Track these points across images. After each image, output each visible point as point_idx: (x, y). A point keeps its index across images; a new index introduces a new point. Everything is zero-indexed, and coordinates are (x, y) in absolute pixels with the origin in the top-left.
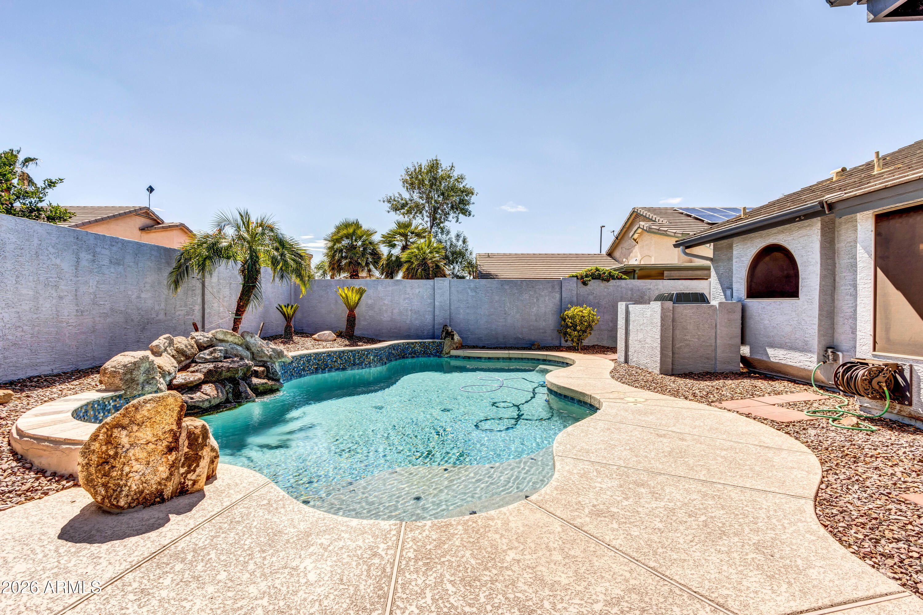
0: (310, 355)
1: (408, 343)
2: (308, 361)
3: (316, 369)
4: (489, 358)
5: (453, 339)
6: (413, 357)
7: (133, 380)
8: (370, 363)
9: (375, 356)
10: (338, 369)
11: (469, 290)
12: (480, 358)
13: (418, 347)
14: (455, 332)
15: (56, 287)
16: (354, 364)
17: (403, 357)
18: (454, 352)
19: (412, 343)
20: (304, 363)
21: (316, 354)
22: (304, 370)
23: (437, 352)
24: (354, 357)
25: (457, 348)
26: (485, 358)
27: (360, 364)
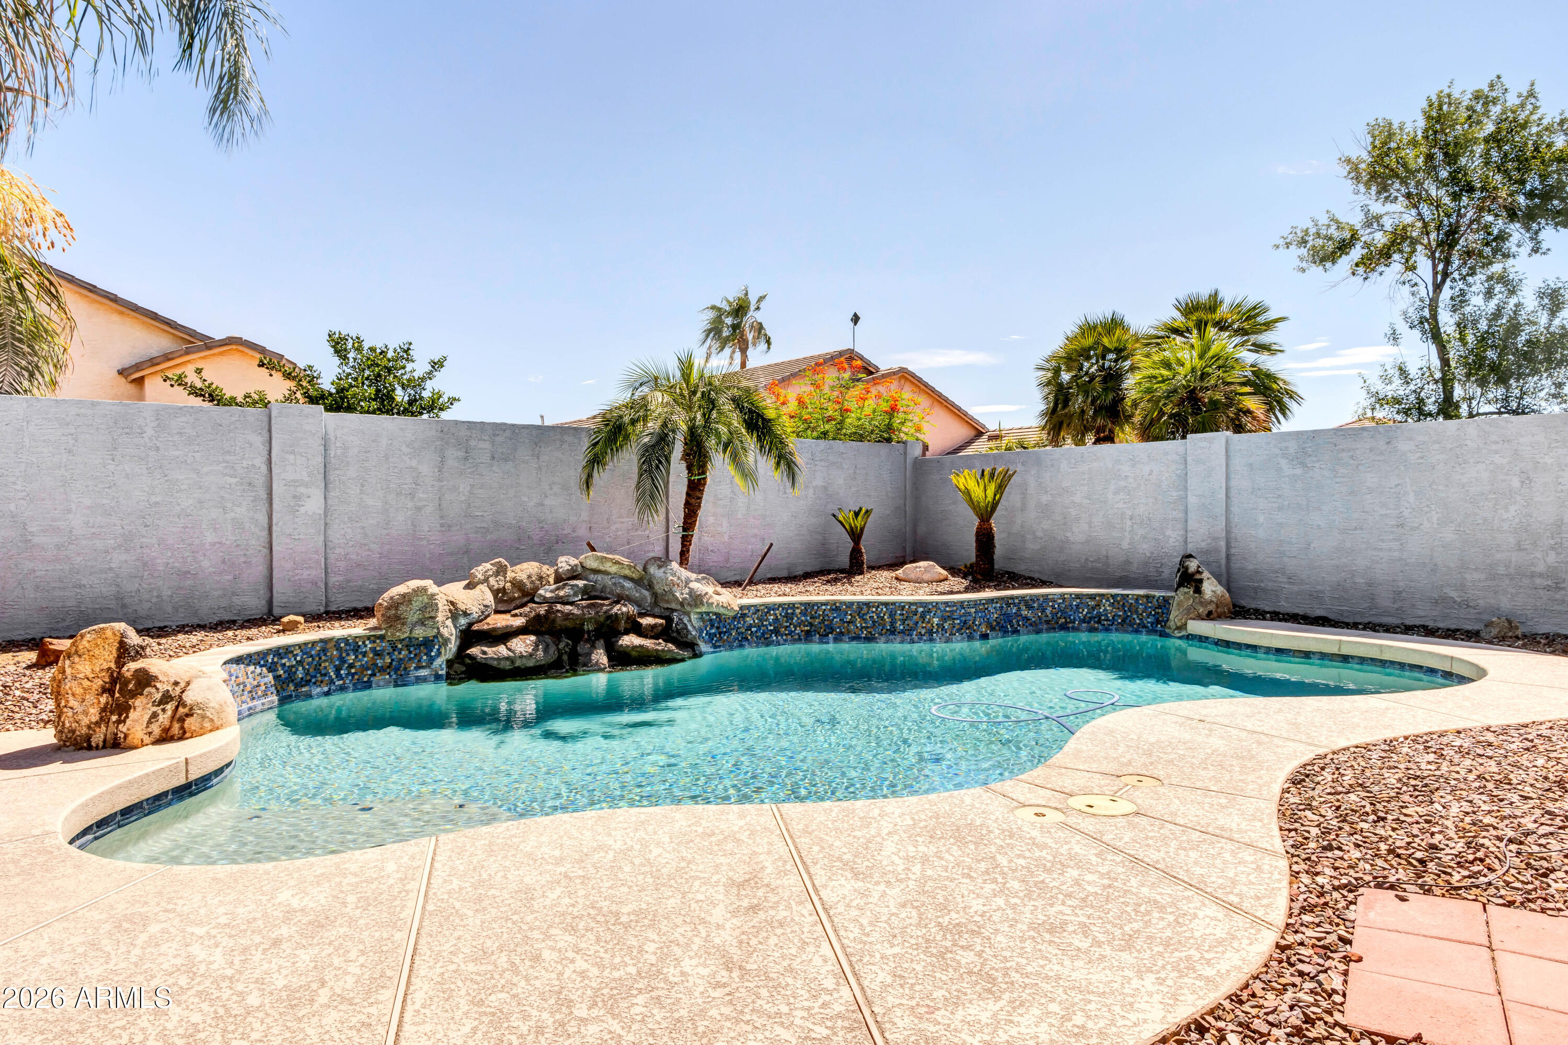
0: (792, 606)
1: (1078, 596)
2: (789, 617)
3: (808, 633)
4: (1279, 651)
5: (1198, 590)
6: (1092, 630)
7: (398, 618)
8: (930, 632)
9: (944, 619)
10: (856, 638)
11: (1283, 463)
12: (1254, 648)
13: (1106, 606)
14: (1206, 575)
15: (412, 495)
16: (893, 631)
17: (1064, 628)
18: (1197, 627)
19: (1092, 597)
20: (776, 619)
21: (808, 605)
22: (776, 632)
23: (1158, 622)
24: (892, 615)
25: (1209, 616)
26: (1268, 650)
27: (907, 632)
